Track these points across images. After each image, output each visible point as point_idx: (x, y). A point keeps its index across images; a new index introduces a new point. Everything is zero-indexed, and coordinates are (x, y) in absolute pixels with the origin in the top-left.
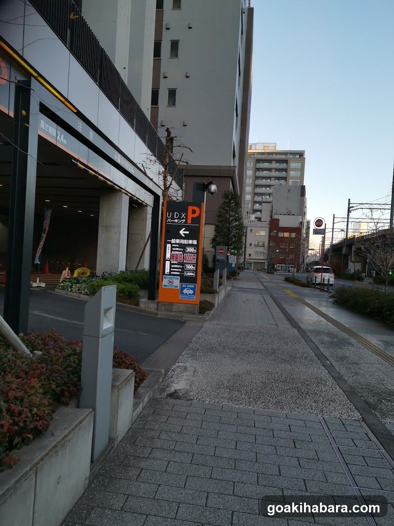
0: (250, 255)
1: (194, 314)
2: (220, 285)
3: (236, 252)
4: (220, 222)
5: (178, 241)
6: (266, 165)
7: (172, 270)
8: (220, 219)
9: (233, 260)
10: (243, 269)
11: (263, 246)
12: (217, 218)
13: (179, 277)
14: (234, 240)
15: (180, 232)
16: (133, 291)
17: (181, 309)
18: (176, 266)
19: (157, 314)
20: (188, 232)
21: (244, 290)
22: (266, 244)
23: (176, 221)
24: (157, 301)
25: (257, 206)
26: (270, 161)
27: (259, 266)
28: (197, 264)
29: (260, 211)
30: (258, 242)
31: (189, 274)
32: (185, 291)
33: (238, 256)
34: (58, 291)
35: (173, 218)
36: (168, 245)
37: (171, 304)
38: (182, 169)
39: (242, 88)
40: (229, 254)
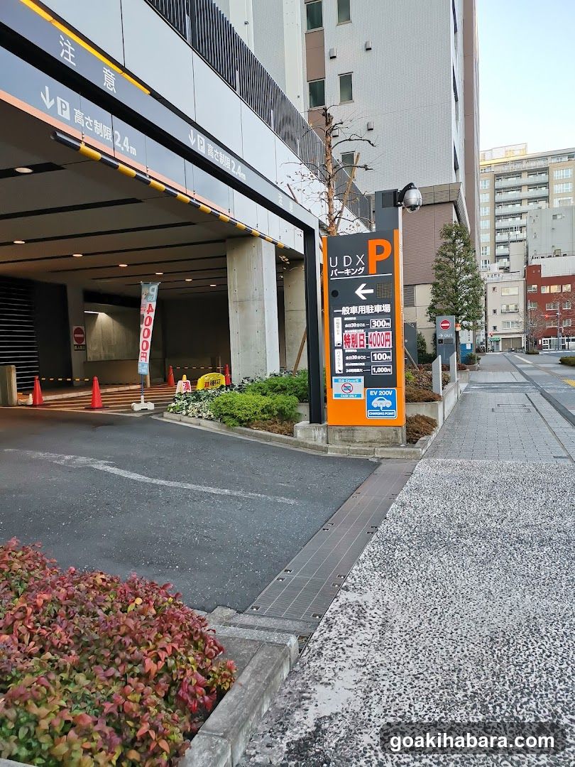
0: (495, 328)
1: (396, 444)
2: (445, 382)
3: (471, 324)
4: (440, 277)
5: (354, 310)
6: (513, 181)
7: (347, 365)
8: (440, 273)
9: (466, 338)
10: (485, 350)
11: (517, 311)
12: (434, 271)
13: (362, 378)
14: (465, 304)
15: (356, 292)
16: (287, 408)
17: (371, 437)
18: (355, 357)
19: (326, 450)
20: (371, 291)
21: (489, 387)
22: (521, 308)
23: (348, 271)
24: (326, 423)
25: (501, 250)
26: (518, 174)
27: (511, 344)
28: (394, 349)
29: (507, 256)
30: (508, 306)
31: (380, 370)
32: (375, 403)
33: (475, 330)
34: (168, 417)
35: (341, 268)
36: (335, 319)
37: (351, 428)
38: (369, 197)
39: (462, 54)
40: (459, 329)
